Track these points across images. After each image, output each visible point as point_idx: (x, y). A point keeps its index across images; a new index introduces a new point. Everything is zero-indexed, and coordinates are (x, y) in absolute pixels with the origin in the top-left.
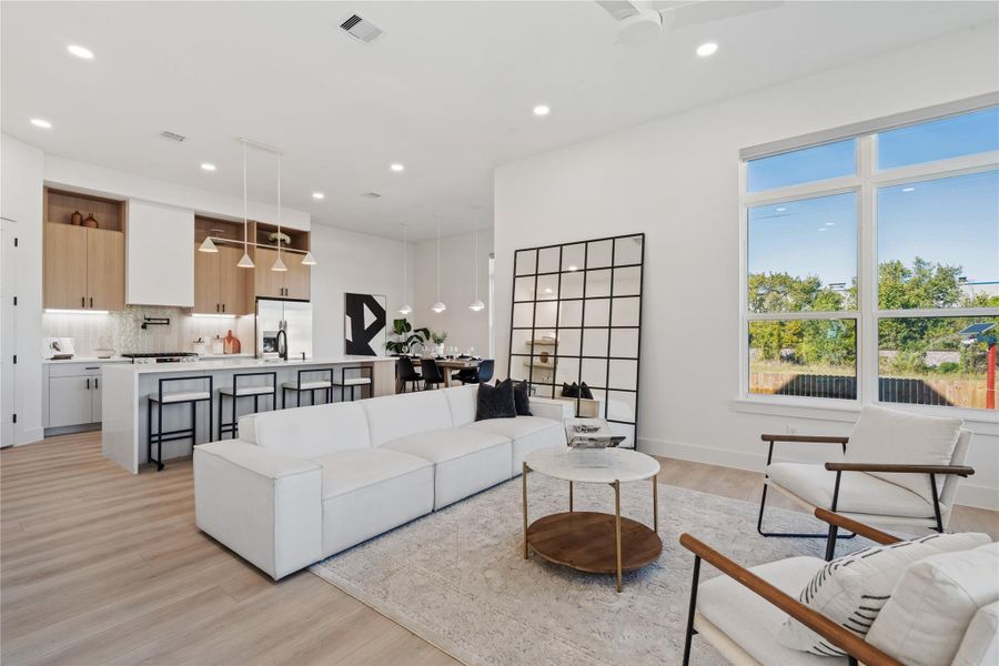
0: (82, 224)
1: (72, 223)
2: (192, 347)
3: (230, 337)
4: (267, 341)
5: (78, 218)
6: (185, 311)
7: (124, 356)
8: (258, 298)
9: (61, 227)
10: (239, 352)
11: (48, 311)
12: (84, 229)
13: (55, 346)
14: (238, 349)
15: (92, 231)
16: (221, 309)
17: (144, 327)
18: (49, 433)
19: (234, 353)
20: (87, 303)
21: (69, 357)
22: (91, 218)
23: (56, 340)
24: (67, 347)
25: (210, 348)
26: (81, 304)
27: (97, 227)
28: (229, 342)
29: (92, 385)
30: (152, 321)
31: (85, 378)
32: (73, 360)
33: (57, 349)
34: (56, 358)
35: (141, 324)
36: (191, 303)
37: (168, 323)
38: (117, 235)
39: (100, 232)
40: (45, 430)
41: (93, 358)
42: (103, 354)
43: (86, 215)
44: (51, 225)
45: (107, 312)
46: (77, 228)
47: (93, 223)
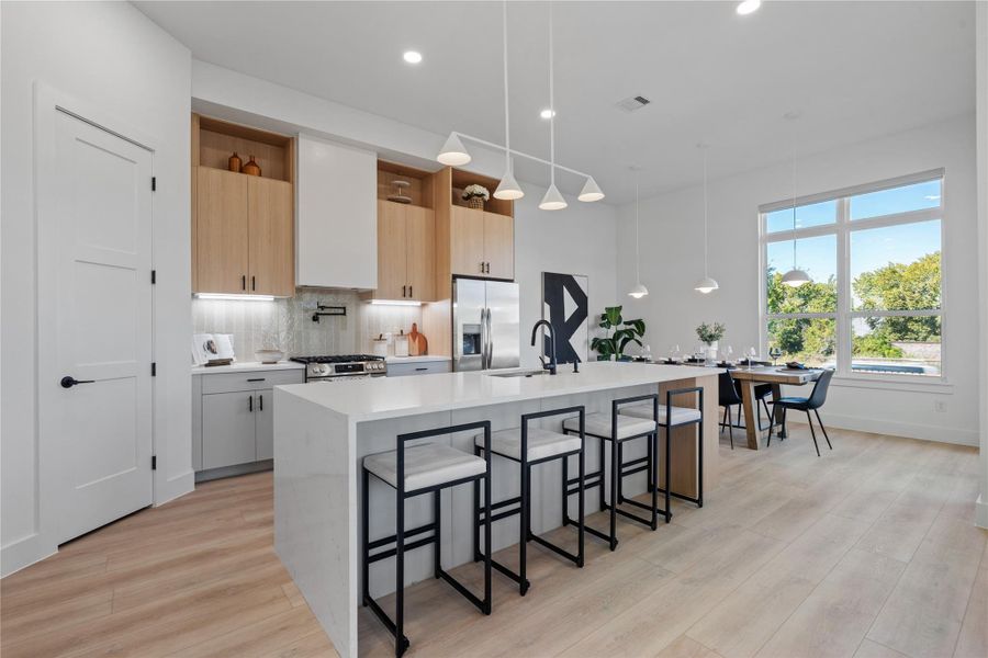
0: (241, 171)
1: (230, 169)
2: (372, 347)
3: (415, 333)
4: (467, 337)
5: (236, 163)
6: (365, 296)
7: (293, 360)
8: (455, 277)
9: (216, 174)
10: (425, 353)
11: (202, 296)
12: (244, 176)
13: (210, 347)
14: (424, 350)
15: (253, 179)
16: (407, 293)
17: (315, 318)
18: (201, 479)
19: (420, 355)
20: (248, 284)
21: (226, 362)
22: (252, 163)
23: (210, 337)
24: (226, 348)
25: (393, 347)
26: (240, 284)
27: (260, 175)
28: (414, 339)
29: (257, 405)
30: (326, 311)
31: (247, 395)
32: (234, 366)
33: (214, 352)
34: (211, 364)
35: (312, 314)
36: (371, 284)
37: (344, 314)
38: (284, 185)
39: (265, 182)
40: (196, 473)
41: (255, 364)
42: (268, 357)
43: (246, 160)
44: (203, 170)
45: (271, 298)
46: (234, 176)
47: (255, 168)
